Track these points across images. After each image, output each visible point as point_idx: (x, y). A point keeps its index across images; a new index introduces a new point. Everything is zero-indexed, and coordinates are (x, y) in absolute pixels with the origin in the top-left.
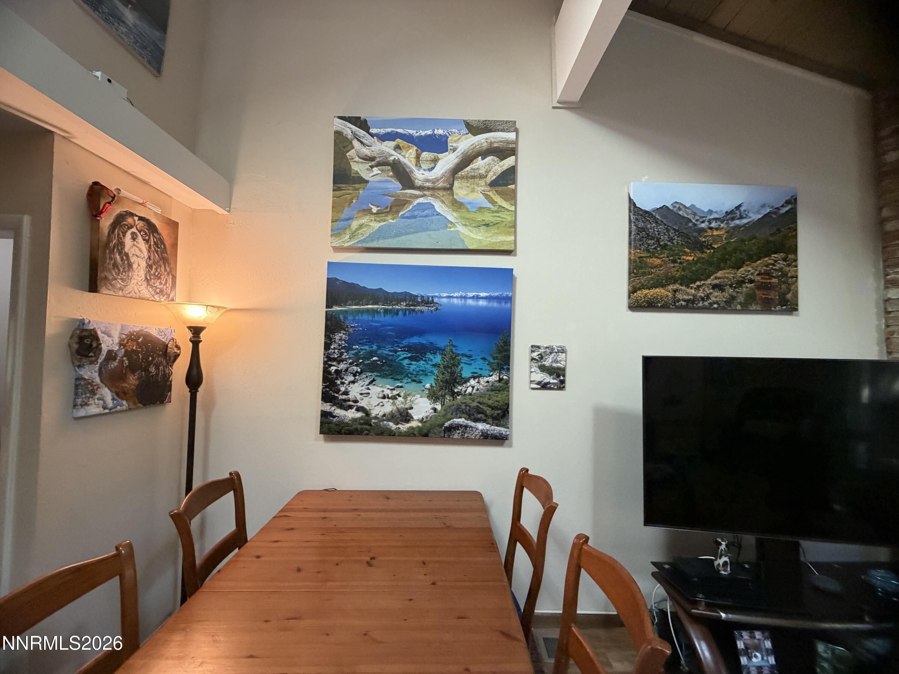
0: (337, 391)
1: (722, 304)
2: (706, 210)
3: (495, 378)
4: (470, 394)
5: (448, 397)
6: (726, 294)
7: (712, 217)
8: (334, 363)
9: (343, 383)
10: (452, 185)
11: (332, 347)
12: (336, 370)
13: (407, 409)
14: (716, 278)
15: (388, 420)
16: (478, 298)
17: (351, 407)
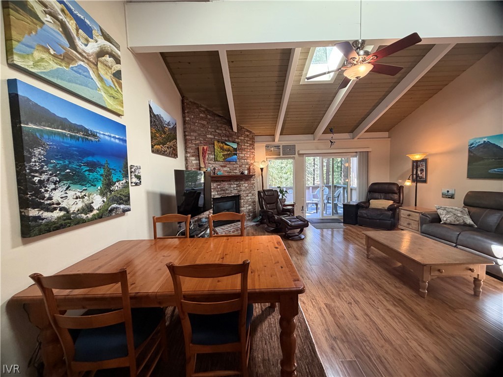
0: (39, 198)
1: (169, 154)
2: (165, 120)
3: (124, 181)
4: (117, 190)
5: (109, 193)
6: (169, 151)
7: (166, 123)
8: (37, 174)
10: (97, 64)
11: (33, 160)
12: (39, 180)
13: (90, 203)
14: (167, 145)
17: (55, 209)
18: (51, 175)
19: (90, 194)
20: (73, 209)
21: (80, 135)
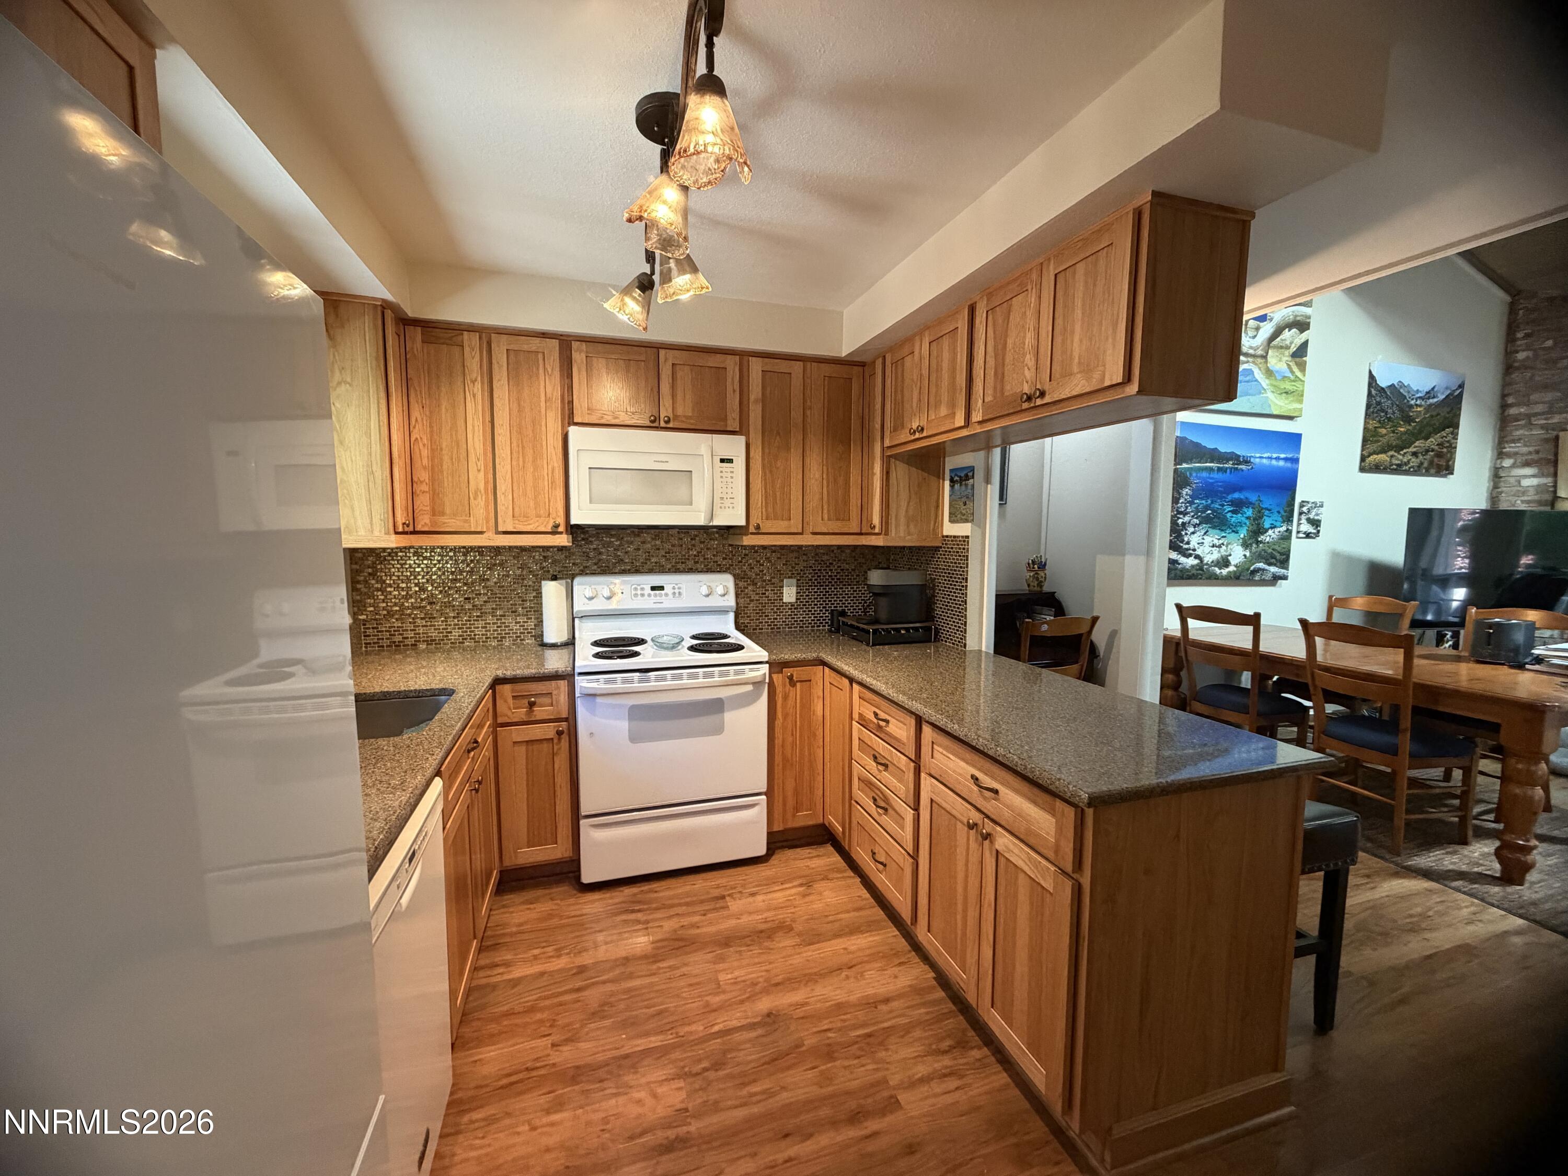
0: (1182, 541)
1: (1416, 468)
2: (1415, 389)
3: (1284, 528)
4: (1268, 543)
5: (1254, 545)
6: (1418, 460)
7: (1418, 395)
8: (1181, 516)
9: (1186, 534)
10: (1267, 353)
11: (1181, 501)
12: (1183, 522)
13: (1228, 556)
14: (1415, 447)
15: (1215, 566)
16: (1278, 459)
17: (1190, 555)
18: (1193, 516)
19: (1229, 544)
20: (1208, 559)
21: (1229, 465)
